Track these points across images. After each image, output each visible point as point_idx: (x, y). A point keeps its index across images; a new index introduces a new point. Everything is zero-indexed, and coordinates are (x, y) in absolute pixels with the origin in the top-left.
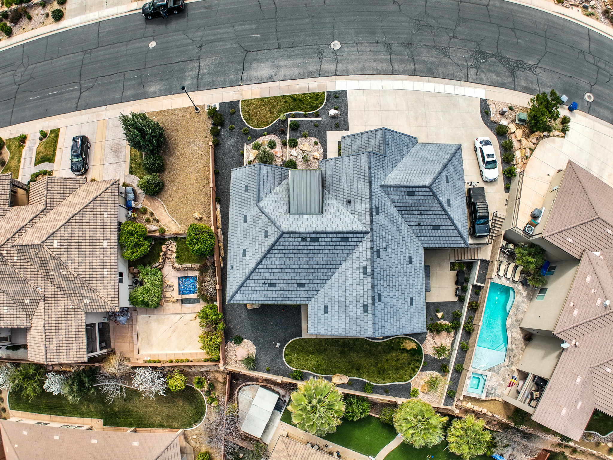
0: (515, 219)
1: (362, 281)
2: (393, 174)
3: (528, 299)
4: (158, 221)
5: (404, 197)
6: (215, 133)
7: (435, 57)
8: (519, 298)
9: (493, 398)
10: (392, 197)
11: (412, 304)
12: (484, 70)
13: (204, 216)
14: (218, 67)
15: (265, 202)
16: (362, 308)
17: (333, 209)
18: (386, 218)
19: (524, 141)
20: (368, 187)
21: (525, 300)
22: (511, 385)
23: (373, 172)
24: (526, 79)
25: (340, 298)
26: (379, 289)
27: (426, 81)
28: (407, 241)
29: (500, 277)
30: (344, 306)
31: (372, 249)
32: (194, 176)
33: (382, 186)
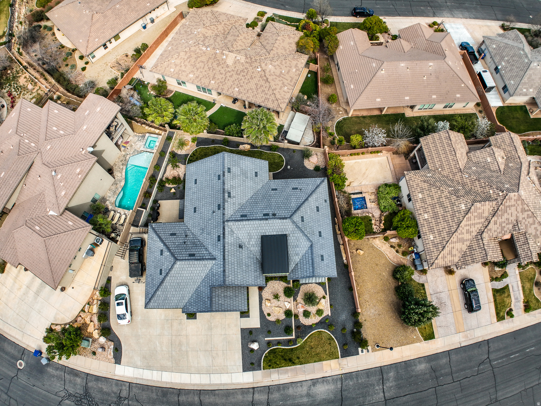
0: (108, 251)
1: (232, 188)
2: (205, 272)
3: (106, 199)
4: (392, 246)
5: (197, 253)
6: (358, 325)
8: (113, 200)
9: (140, 135)
10: (207, 252)
11: (196, 180)
12: (113, 395)
13: (355, 252)
14: (366, 393)
15: (307, 246)
16: (231, 171)
17: (253, 242)
18: (212, 235)
19: (88, 321)
20: (226, 256)
21: (108, 198)
22: (127, 143)
23: (222, 269)
24: (75, 385)
25: (247, 180)
26: (219, 183)
27: (169, 383)
28: (197, 223)
29: (125, 214)
30: (244, 174)
31: (224, 209)
32: (369, 285)
33: (215, 259)
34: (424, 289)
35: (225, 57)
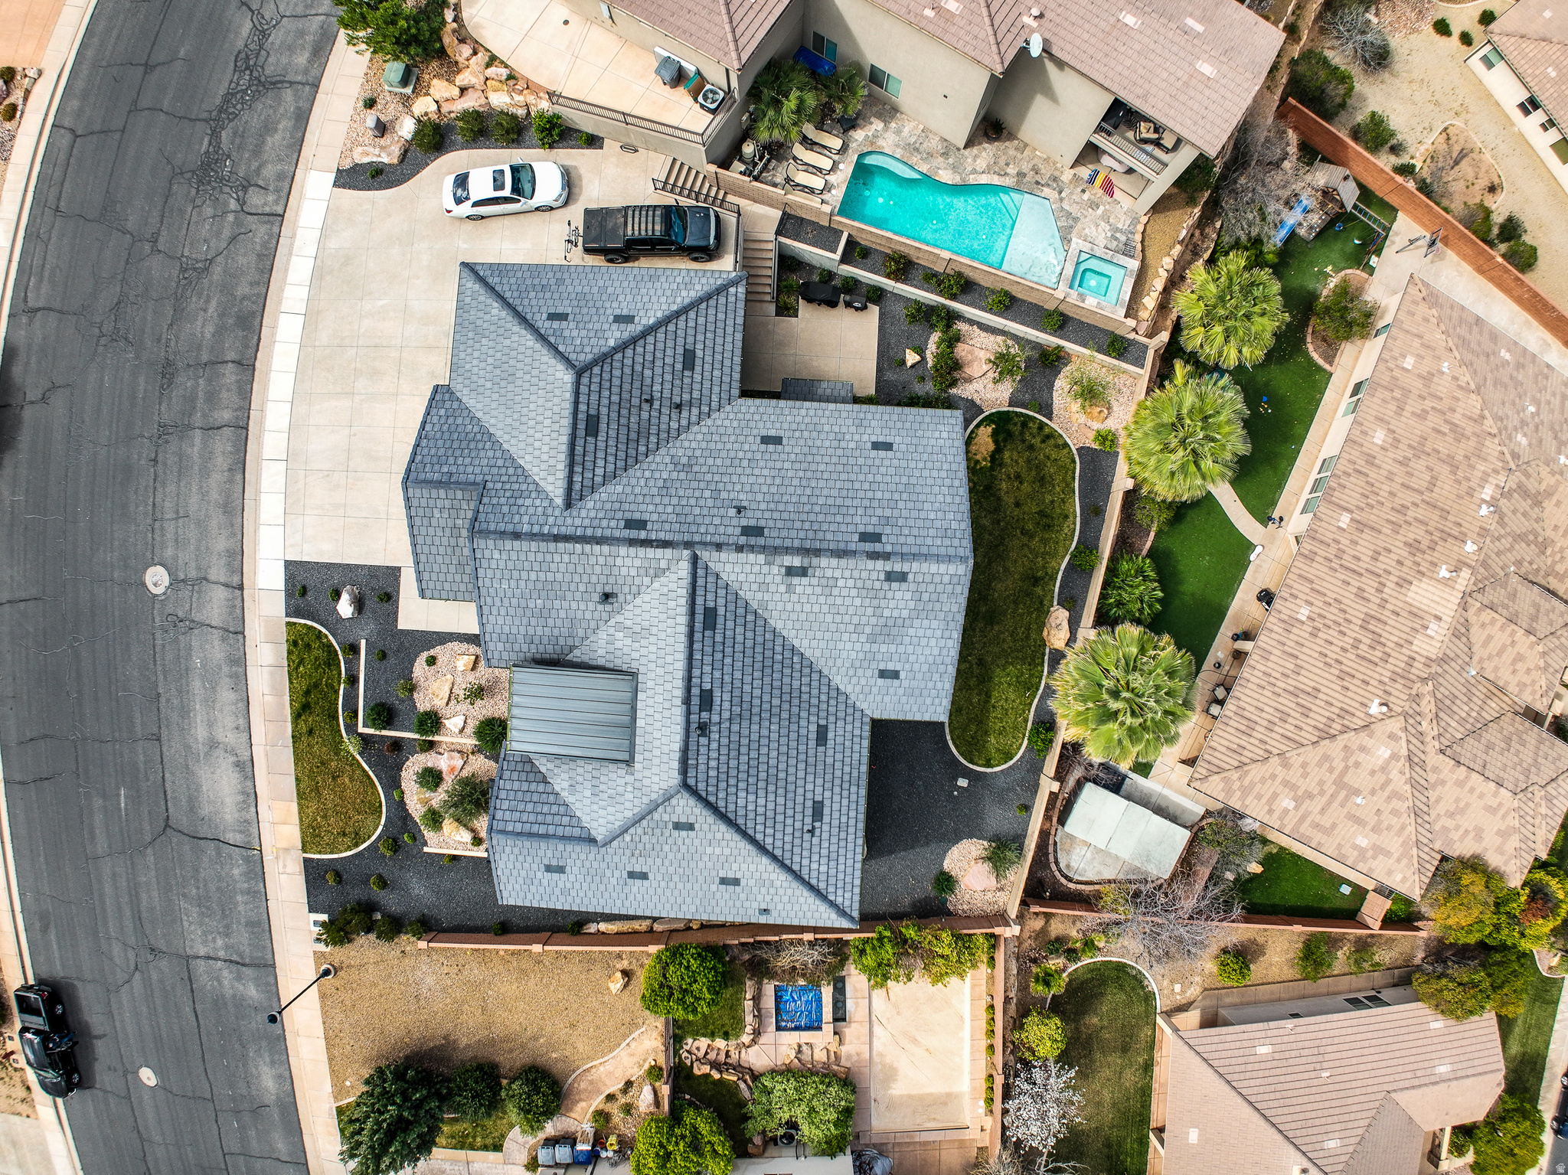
0: (677, 133)
1: (824, 582)
2: (535, 470)
3: (892, 117)
4: (629, 1084)
5: (601, 445)
6: (393, 927)
7: (207, 301)
8: (888, 141)
9: (1138, 237)
10: (598, 479)
11: (888, 446)
12: (255, 165)
13: (619, 966)
14: (208, 908)
15: (595, 825)
16: (895, 585)
17: (622, 641)
18: (657, 500)
19: (463, 79)
20: (569, 546)
21: (893, 125)
22: (1109, 188)
23: (526, 528)
24: (291, 49)
25: (863, 638)
26: (847, 538)
27: (273, 335)
28: (720, 446)
29: (828, 187)
30: (885, 630)
31: (740, 549)
32: (509, 987)
33: (568, 504)
34: (485, 1148)
35: (1444, 573)
